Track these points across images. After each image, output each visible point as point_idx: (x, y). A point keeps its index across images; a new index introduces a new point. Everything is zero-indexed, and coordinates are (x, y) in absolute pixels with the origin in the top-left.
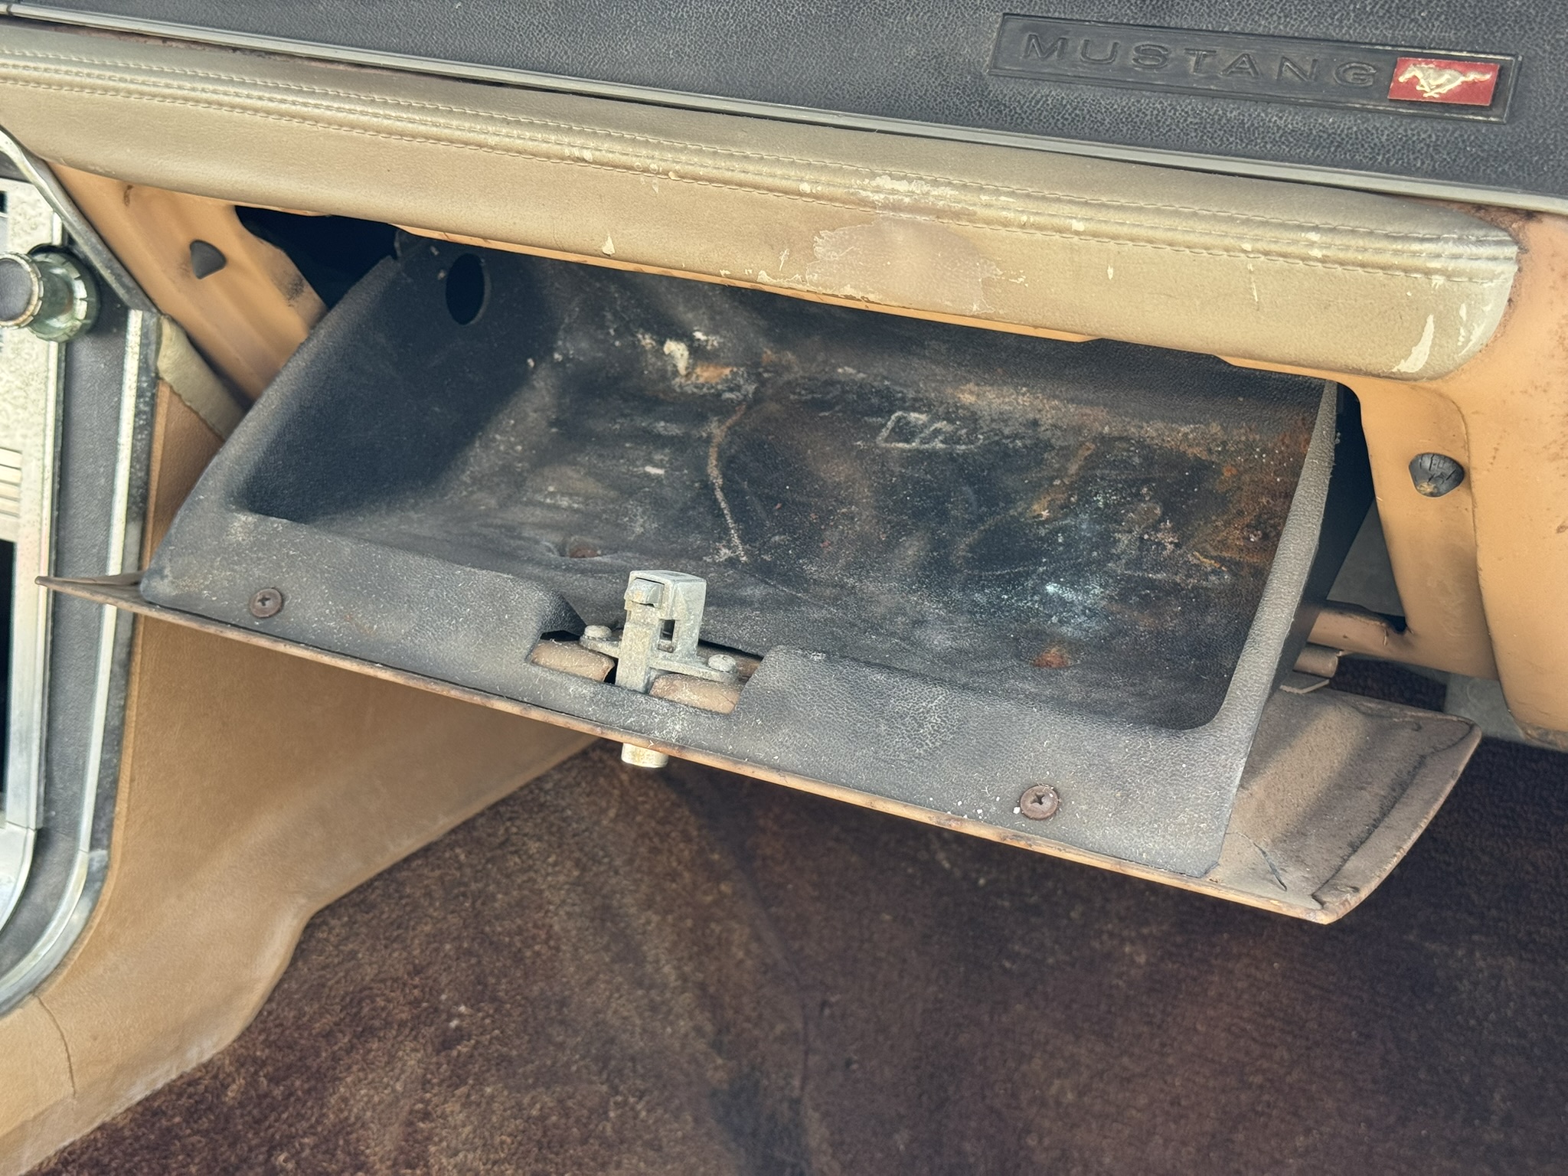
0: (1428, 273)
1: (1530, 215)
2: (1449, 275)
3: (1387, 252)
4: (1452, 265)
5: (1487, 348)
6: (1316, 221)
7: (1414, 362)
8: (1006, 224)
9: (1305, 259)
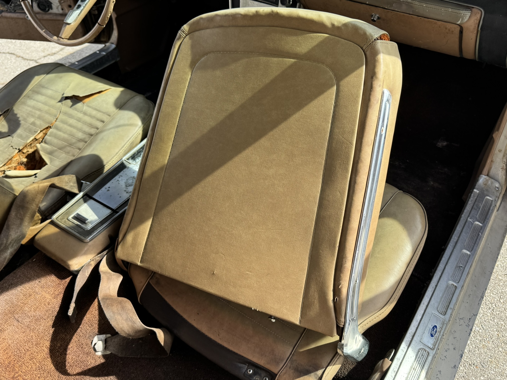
0: (461, 14)
1: (473, 8)
2: (463, 14)
3: (458, 11)
4: (464, 13)
5: (467, 21)
6: (450, 7)
7: (459, 23)
8: (416, 5)
9: (449, 11)
